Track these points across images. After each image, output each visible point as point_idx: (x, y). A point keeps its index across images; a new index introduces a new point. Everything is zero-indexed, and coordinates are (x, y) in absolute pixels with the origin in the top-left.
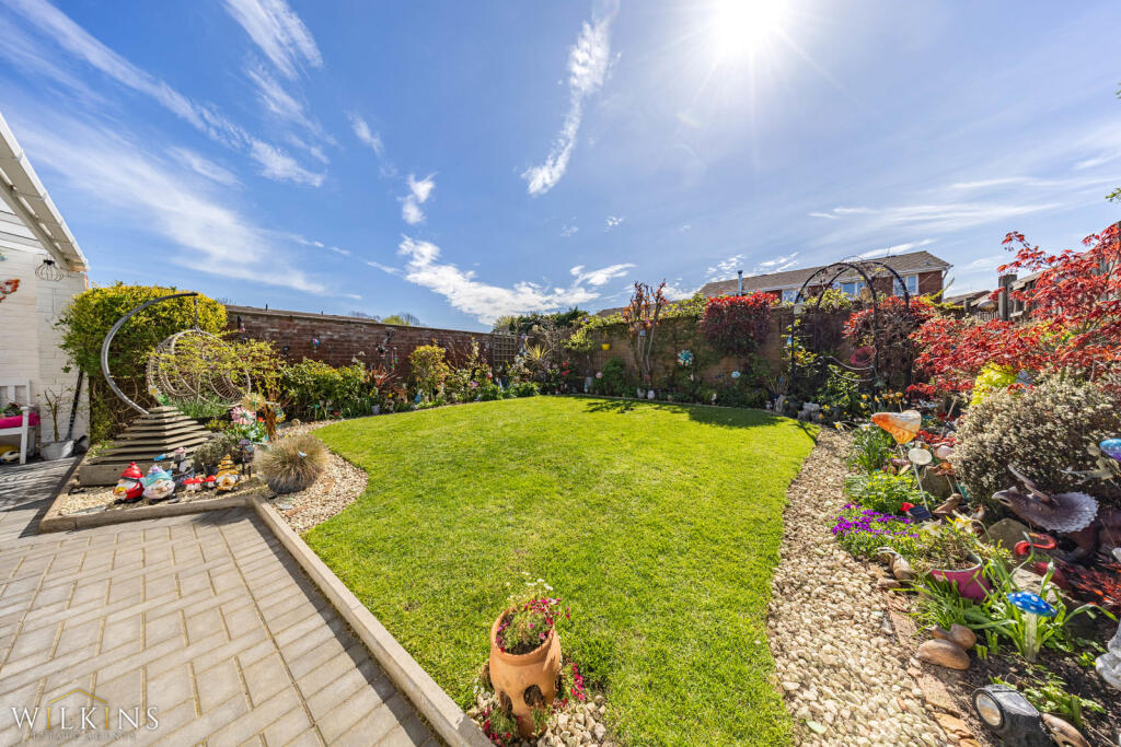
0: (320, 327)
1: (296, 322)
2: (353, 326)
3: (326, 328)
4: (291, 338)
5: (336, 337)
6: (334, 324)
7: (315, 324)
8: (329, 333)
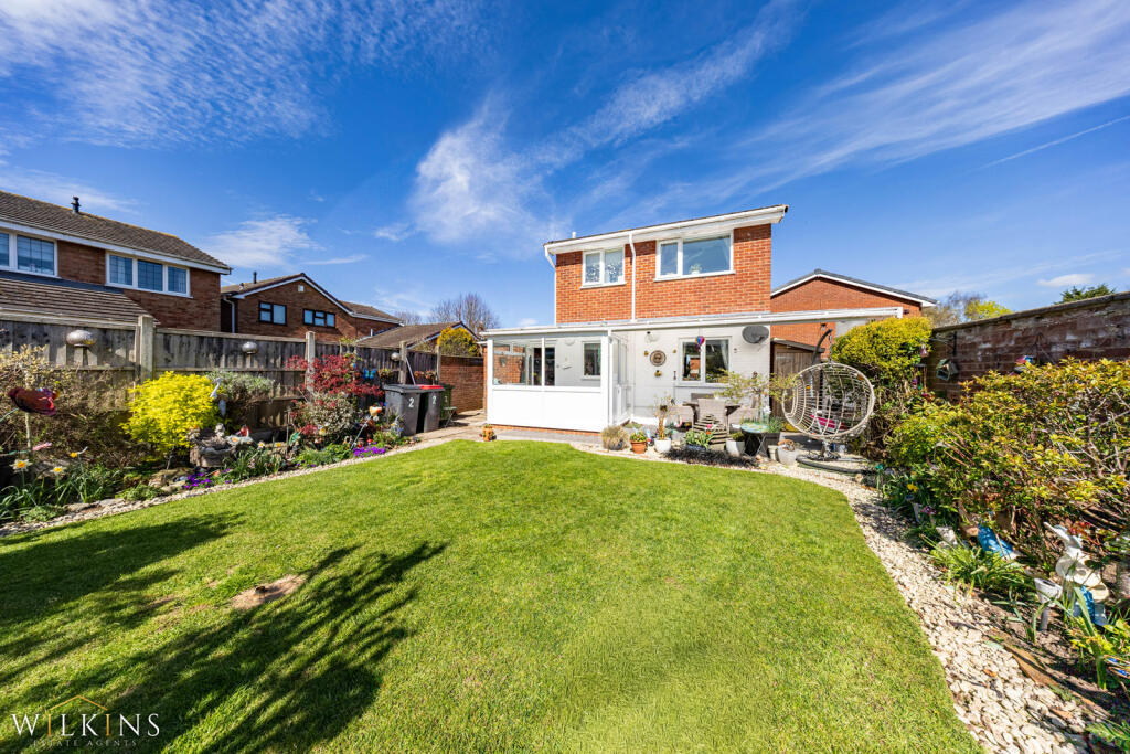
6: (1085, 314)
7: (1046, 321)
8: (1070, 337)
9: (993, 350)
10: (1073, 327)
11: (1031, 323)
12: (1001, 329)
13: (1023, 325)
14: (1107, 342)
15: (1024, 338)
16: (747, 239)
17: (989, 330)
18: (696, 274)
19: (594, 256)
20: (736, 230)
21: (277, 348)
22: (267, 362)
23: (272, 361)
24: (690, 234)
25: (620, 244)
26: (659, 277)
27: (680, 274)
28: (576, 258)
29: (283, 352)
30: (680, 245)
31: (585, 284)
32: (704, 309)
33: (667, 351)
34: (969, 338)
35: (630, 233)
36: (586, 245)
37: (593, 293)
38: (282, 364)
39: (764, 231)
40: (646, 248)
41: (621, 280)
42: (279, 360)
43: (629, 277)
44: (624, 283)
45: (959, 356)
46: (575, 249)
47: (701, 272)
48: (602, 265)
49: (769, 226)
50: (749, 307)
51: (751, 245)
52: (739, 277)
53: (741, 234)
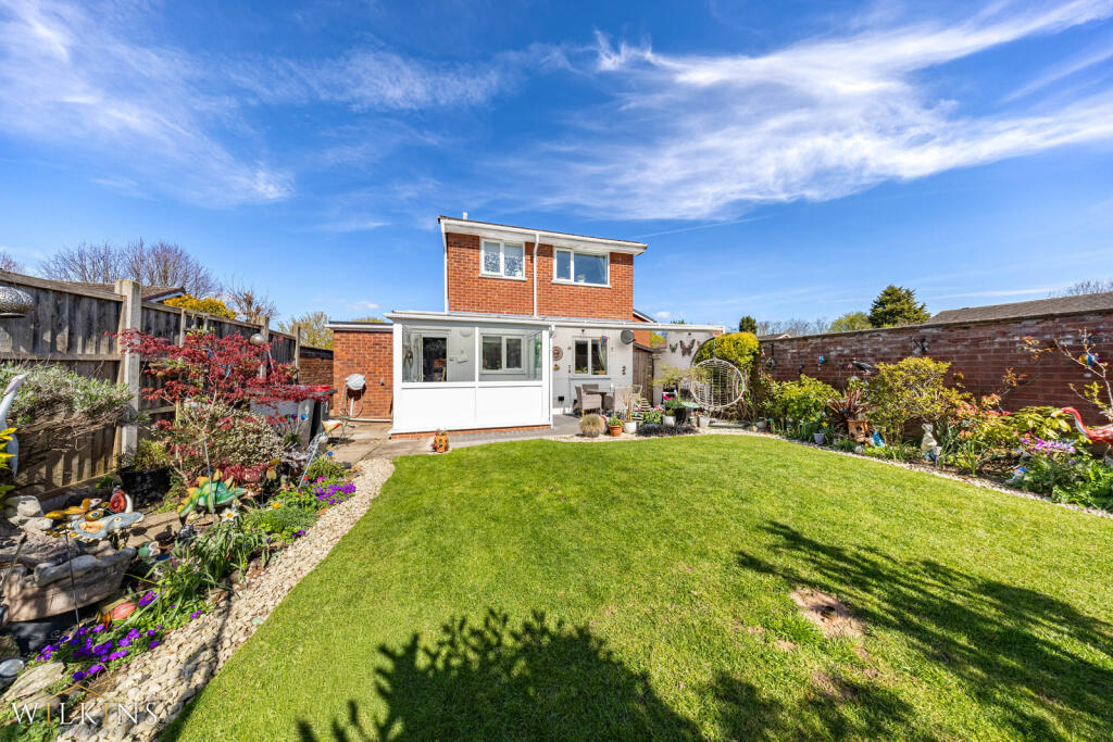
0: (830, 343)
1: (810, 341)
2: (867, 336)
3: (836, 344)
4: (806, 357)
5: (846, 352)
6: (845, 338)
7: (826, 340)
8: (839, 348)
9: (798, 353)
10: (840, 343)
11: (819, 340)
12: (802, 343)
13: (814, 341)
14: (856, 351)
15: (816, 348)
16: (618, 262)
17: (795, 342)
18: (582, 283)
19: (494, 246)
20: (612, 254)
21: (58, 309)
22: (36, 337)
23: (47, 337)
24: (581, 248)
25: (521, 240)
26: (555, 280)
27: (571, 281)
28: (473, 242)
29: (72, 318)
30: (572, 256)
31: (483, 272)
32: (590, 314)
33: (564, 348)
34: (782, 346)
35: (538, 233)
36: (487, 232)
37: (493, 283)
38: (71, 346)
39: (628, 259)
40: (546, 250)
41: (520, 276)
42: (62, 338)
43: (529, 273)
44: (524, 278)
45: (776, 356)
46: (475, 233)
47: (586, 281)
48: (502, 256)
49: (631, 256)
50: (620, 316)
51: (622, 267)
52: (613, 290)
53: (616, 258)
